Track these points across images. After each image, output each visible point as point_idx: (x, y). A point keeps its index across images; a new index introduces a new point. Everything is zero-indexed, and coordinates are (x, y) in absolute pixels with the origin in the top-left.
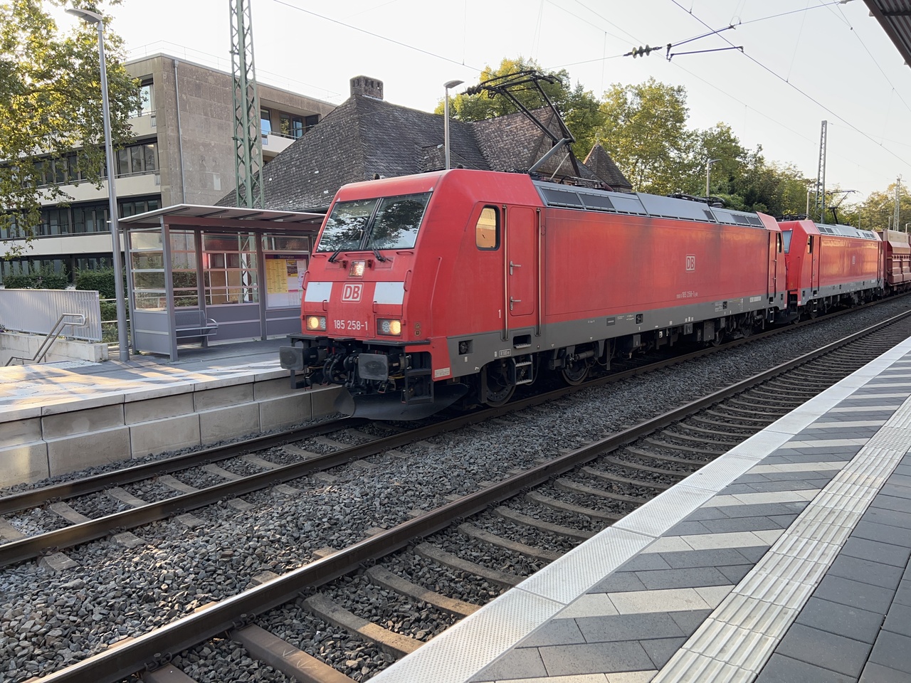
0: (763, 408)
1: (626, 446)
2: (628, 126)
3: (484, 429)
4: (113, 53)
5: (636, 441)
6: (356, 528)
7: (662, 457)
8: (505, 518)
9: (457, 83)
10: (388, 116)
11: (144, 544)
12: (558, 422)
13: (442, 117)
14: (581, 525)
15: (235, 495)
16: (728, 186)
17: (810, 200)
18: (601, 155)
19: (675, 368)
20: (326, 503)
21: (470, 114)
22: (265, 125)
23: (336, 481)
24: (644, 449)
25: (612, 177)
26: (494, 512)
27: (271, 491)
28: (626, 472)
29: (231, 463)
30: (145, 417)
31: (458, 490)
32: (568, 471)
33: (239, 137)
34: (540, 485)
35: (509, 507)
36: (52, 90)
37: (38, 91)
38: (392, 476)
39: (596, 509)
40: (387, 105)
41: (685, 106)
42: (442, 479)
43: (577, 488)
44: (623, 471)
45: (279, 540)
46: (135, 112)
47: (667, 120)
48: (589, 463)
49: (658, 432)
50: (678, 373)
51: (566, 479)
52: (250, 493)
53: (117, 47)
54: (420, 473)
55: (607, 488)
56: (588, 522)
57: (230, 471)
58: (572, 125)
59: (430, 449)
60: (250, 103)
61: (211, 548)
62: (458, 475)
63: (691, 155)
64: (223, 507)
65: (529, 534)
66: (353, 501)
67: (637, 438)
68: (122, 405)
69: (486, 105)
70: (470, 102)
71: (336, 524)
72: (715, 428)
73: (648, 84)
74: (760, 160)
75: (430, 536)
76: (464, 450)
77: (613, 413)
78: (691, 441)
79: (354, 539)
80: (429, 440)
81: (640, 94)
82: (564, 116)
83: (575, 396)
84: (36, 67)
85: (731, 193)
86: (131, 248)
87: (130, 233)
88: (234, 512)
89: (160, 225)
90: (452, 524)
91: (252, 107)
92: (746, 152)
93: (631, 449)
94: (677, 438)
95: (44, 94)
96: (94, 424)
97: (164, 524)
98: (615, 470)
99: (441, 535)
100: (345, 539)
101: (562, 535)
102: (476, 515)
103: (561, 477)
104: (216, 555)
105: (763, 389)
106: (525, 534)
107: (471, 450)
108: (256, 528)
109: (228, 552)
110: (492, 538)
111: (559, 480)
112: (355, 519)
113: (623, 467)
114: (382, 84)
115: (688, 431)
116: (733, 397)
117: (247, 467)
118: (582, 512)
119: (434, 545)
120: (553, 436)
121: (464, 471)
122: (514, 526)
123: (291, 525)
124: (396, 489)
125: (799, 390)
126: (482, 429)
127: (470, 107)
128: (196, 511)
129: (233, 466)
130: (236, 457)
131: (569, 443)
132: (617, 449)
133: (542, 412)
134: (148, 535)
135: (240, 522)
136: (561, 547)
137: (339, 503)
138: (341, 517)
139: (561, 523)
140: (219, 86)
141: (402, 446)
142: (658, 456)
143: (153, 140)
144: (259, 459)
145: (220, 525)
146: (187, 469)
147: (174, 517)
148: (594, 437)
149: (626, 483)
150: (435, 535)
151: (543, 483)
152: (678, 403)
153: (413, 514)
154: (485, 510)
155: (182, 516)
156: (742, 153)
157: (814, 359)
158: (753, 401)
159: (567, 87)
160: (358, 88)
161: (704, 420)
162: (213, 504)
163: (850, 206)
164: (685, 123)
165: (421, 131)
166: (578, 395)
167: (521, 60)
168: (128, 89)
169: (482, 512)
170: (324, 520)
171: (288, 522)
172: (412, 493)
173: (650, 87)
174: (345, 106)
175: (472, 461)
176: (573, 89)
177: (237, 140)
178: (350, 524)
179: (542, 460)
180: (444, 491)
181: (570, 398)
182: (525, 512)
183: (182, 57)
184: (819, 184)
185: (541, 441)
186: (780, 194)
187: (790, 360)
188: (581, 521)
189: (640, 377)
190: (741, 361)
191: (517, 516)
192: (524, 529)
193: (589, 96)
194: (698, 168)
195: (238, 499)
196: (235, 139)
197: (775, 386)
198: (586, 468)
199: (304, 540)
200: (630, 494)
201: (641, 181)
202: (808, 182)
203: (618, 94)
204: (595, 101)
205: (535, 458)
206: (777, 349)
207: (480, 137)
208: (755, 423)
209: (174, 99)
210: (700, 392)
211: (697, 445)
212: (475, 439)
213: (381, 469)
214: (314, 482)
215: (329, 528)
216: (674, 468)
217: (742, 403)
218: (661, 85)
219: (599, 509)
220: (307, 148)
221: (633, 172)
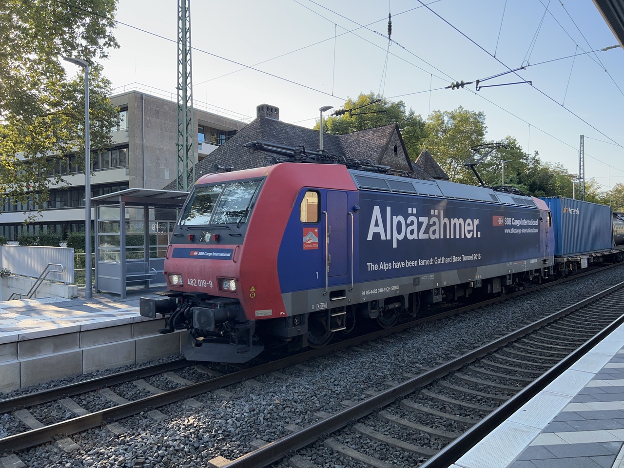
0: (556, 342)
1: (455, 372)
2: (445, 138)
3: (346, 356)
4: (103, 90)
5: (462, 368)
6: (244, 439)
7: (483, 382)
8: (362, 434)
9: (329, 108)
10: (282, 130)
11: (79, 449)
12: (402, 351)
13: (319, 131)
14: (422, 442)
15: (154, 407)
16: (517, 179)
17: (575, 189)
18: (427, 157)
19: (486, 309)
20: (222, 417)
21: (338, 130)
22: (201, 137)
23: (230, 398)
24: (468, 375)
25: (435, 172)
26: (352, 428)
27: (182, 404)
28: (456, 395)
29: (156, 379)
30: (95, 343)
31: (325, 408)
32: (410, 394)
33: (180, 143)
34: (389, 405)
35: (365, 424)
36: (61, 114)
37: (52, 114)
38: (274, 394)
39: (433, 428)
40: (281, 123)
41: (485, 126)
42: (312, 398)
43: (418, 408)
44: (454, 394)
45: (183, 449)
46: (116, 128)
47: (472, 134)
48: (427, 386)
49: (478, 360)
50: (489, 312)
51: (409, 400)
52: (165, 405)
53: (107, 86)
54: (295, 393)
55: (441, 409)
56: (428, 439)
57: (154, 386)
58: (407, 137)
59: (305, 371)
60: (188, 121)
61: (128, 455)
62: (325, 395)
63: (489, 158)
64: (144, 417)
65: (381, 449)
66: (243, 416)
67: (462, 366)
68: (79, 333)
69: (349, 124)
70: (338, 122)
71: (228, 435)
72: (522, 358)
73: (458, 111)
74: (537, 162)
75: (302, 449)
76: (330, 373)
77: (443, 345)
78: (504, 369)
79: (241, 449)
80: (304, 364)
81: (453, 117)
82: (401, 131)
83: (413, 330)
84: (52, 99)
85: (519, 183)
86: (99, 218)
87: (99, 208)
88: (152, 422)
89: (119, 202)
90: (319, 439)
91: (190, 124)
92: (527, 156)
93: (458, 375)
94: (493, 366)
95: (55, 116)
96: (56, 348)
97: (97, 431)
98: (447, 393)
99: (310, 448)
100: (235, 449)
101: (408, 451)
102: (339, 431)
103: (405, 398)
104: (131, 463)
105: (554, 326)
106: (378, 449)
107: (335, 373)
108: (165, 438)
109: (141, 460)
110: (352, 453)
111: (404, 401)
112: (243, 431)
113: (453, 390)
114: (278, 110)
115: (501, 360)
116: (532, 333)
117: (167, 383)
118: (423, 430)
119: (304, 457)
120: (398, 363)
121: (330, 391)
122: (369, 441)
123: (193, 436)
124: (276, 406)
125: (582, 328)
126: (344, 356)
127: (337, 126)
128: (123, 420)
129: (157, 381)
130: (160, 374)
131: (411, 368)
132: (448, 375)
133: (390, 342)
134: (84, 440)
135: (154, 432)
136: (407, 463)
137: (232, 417)
138: (233, 430)
139: (406, 440)
140: (171, 112)
141: (283, 368)
142: (479, 381)
143: (126, 146)
144: (177, 376)
145: (139, 434)
146: (122, 383)
147: (105, 425)
148: (429, 363)
149: (457, 404)
150: (305, 448)
151: (391, 403)
152: (491, 337)
153: (289, 429)
154: (346, 426)
155: (112, 425)
156: (525, 156)
157: (589, 304)
158: (548, 337)
159: (403, 113)
160: (262, 112)
161: (512, 351)
162: (137, 414)
163: (602, 193)
164: (484, 137)
165: (304, 141)
166: (415, 329)
167: (372, 94)
168: (111, 113)
169: (344, 428)
170: (219, 432)
171: (191, 433)
172: (289, 409)
173: (460, 113)
174: (253, 124)
175: (336, 383)
176: (407, 114)
177: (179, 145)
178: (240, 436)
179: (390, 383)
180: (314, 409)
181: (410, 331)
182: (377, 429)
183: (148, 93)
184: (580, 178)
185: (389, 366)
186: (554, 184)
187: (573, 304)
188: (422, 438)
189: (461, 315)
190: (535, 304)
191: (371, 433)
192: (377, 444)
193: (418, 118)
194: (494, 167)
195: (156, 410)
196: (178, 145)
197: (563, 325)
198: (424, 391)
199: (202, 450)
200: (460, 415)
201: (455, 174)
202: (571, 176)
203: (438, 117)
204: (422, 122)
205: (385, 381)
206: (561, 296)
207: (344, 145)
208: (552, 355)
209: (141, 120)
210: (507, 328)
211: (509, 372)
212: (339, 364)
213: (267, 387)
214: (215, 397)
215: (223, 439)
216: (494, 392)
217: (540, 338)
218: (467, 112)
219: (437, 427)
220: (226, 152)
221: (449, 169)
